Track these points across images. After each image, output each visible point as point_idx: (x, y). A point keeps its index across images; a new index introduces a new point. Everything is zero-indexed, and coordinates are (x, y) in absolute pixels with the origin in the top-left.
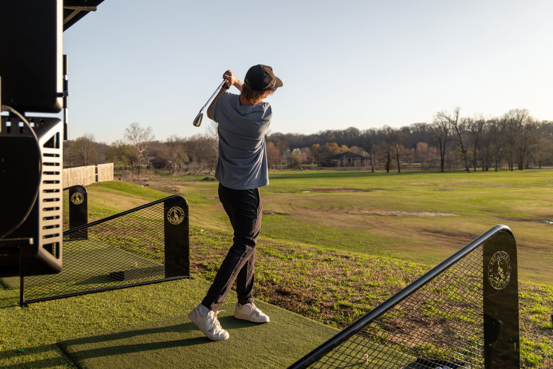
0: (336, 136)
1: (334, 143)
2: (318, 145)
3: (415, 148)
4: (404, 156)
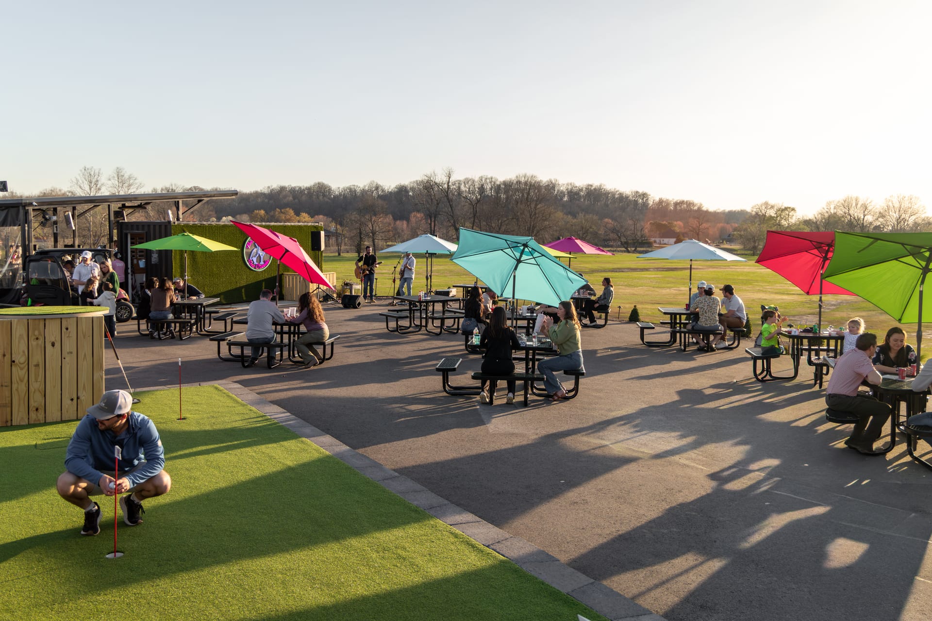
0: (294, 197)
1: (287, 209)
2: (262, 212)
3: (408, 220)
4: (381, 234)
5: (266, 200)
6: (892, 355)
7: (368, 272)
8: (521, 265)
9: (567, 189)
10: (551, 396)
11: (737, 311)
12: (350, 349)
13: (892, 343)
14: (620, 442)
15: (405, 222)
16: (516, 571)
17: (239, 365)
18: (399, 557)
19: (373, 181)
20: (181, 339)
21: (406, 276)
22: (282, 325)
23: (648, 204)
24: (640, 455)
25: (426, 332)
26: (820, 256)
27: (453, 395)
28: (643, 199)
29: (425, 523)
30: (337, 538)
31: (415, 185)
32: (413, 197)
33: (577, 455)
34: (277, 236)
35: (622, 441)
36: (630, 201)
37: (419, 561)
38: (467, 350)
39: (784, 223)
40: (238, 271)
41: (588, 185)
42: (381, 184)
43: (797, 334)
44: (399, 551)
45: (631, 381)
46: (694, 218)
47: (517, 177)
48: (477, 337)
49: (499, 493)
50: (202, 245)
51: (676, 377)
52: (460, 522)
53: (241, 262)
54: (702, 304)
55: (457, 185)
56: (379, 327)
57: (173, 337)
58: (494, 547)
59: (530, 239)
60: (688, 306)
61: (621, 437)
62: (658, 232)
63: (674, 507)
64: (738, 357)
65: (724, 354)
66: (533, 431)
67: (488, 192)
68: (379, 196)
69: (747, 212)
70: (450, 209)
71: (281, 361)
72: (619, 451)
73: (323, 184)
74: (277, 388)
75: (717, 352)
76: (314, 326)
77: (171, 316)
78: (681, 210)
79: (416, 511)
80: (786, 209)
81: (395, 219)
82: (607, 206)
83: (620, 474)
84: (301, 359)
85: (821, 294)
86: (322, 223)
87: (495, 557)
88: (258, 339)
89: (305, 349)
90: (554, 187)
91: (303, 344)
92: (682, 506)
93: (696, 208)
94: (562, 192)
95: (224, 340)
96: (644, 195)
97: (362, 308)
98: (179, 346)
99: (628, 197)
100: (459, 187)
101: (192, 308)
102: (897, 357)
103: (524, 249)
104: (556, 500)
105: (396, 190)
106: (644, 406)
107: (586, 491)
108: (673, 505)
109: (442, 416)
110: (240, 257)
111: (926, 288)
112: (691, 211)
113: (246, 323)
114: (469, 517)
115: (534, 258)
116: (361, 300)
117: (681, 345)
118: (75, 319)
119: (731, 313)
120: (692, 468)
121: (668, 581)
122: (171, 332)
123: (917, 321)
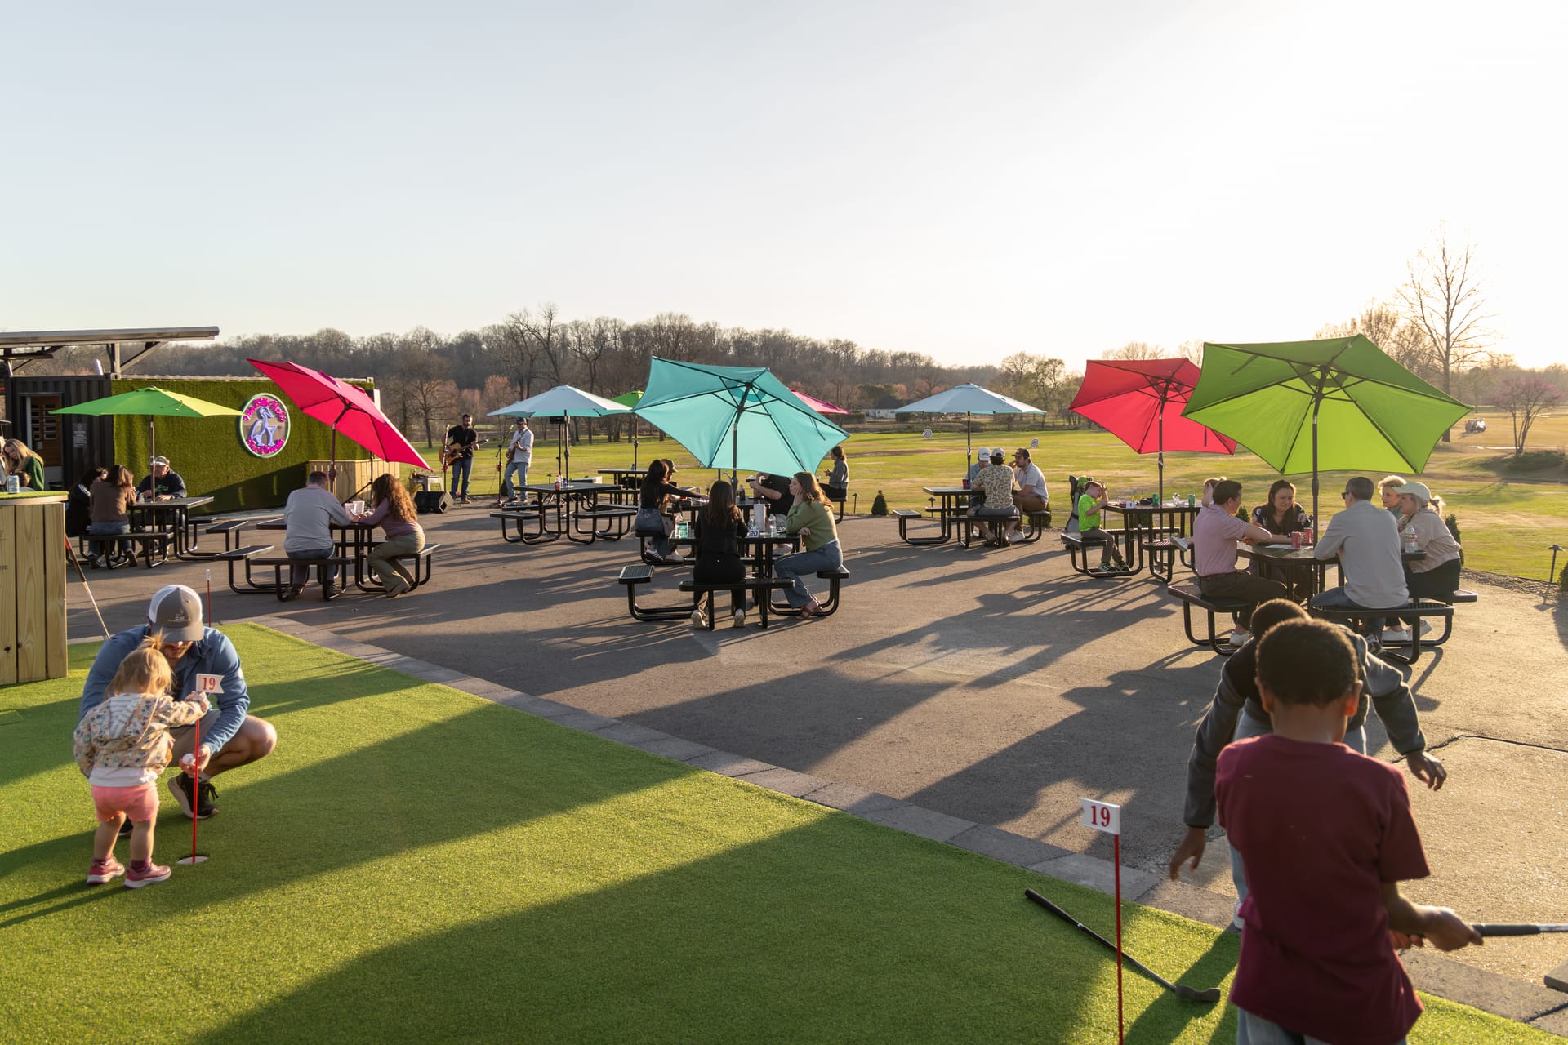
3: (482, 388)
4: (439, 411)
5: (235, 360)
6: (1278, 519)
7: (460, 455)
8: (744, 414)
9: (733, 338)
10: (799, 612)
11: (1037, 486)
12: (452, 569)
13: (1277, 504)
14: (921, 664)
15: (477, 392)
16: (858, 823)
17: (275, 597)
18: (672, 822)
19: (421, 327)
20: (149, 566)
21: (517, 459)
22: (344, 529)
23: (854, 359)
24: (957, 679)
25: (569, 541)
26: (1157, 395)
27: (646, 620)
28: (846, 351)
29: (691, 778)
30: (560, 808)
31: (491, 333)
32: (490, 350)
33: (868, 687)
34: (334, 383)
35: (925, 663)
36: (828, 355)
37: (705, 824)
38: (645, 562)
39: (1048, 383)
40: (230, 458)
41: (765, 331)
42: (435, 332)
43: (1133, 507)
44: (668, 815)
45: (906, 588)
46: (922, 377)
47: (658, 318)
48: (683, 527)
49: (773, 741)
50: (184, 406)
51: (968, 580)
52: (745, 772)
53: (236, 443)
54: (989, 477)
55: (560, 332)
56: (494, 536)
57: (133, 564)
58: (812, 798)
59: (764, 372)
60: (966, 483)
61: (922, 659)
62: (872, 400)
63: (1033, 736)
64: (1043, 551)
65: (1022, 549)
66: (789, 660)
67: (610, 342)
68: (431, 351)
69: (995, 369)
70: (553, 369)
71: (343, 588)
72: (924, 676)
73: (335, 331)
74: (352, 627)
75: (1012, 546)
76: (401, 529)
77: (127, 528)
78: (902, 367)
79: (670, 764)
80: (1051, 361)
81: (461, 387)
82: (795, 362)
83: (938, 701)
84: (374, 586)
85: (1161, 449)
86: (372, 378)
87: (818, 810)
88: (306, 551)
89: (386, 566)
90: (712, 334)
91: (381, 558)
92: (1043, 734)
93: (923, 364)
94: (726, 342)
95: (240, 558)
96: (848, 346)
97: (449, 513)
98: (150, 577)
99: (825, 349)
100: (564, 335)
101: (163, 515)
102: (1283, 522)
103: (747, 391)
104: (862, 742)
105: (459, 340)
106: (937, 618)
107: (901, 725)
108: (1030, 734)
109: (641, 649)
110: (234, 435)
111: (1320, 419)
112: (916, 368)
113: (283, 527)
114: (756, 765)
115: (762, 404)
116: (448, 499)
117: (959, 541)
118: (11, 509)
119: (1028, 489)
120: (1037, 688)
121: (1063, 822)
122: (129, 555)
123: (1312, 470)
